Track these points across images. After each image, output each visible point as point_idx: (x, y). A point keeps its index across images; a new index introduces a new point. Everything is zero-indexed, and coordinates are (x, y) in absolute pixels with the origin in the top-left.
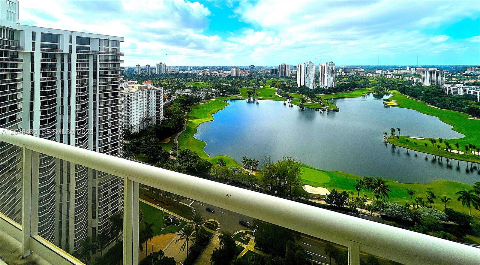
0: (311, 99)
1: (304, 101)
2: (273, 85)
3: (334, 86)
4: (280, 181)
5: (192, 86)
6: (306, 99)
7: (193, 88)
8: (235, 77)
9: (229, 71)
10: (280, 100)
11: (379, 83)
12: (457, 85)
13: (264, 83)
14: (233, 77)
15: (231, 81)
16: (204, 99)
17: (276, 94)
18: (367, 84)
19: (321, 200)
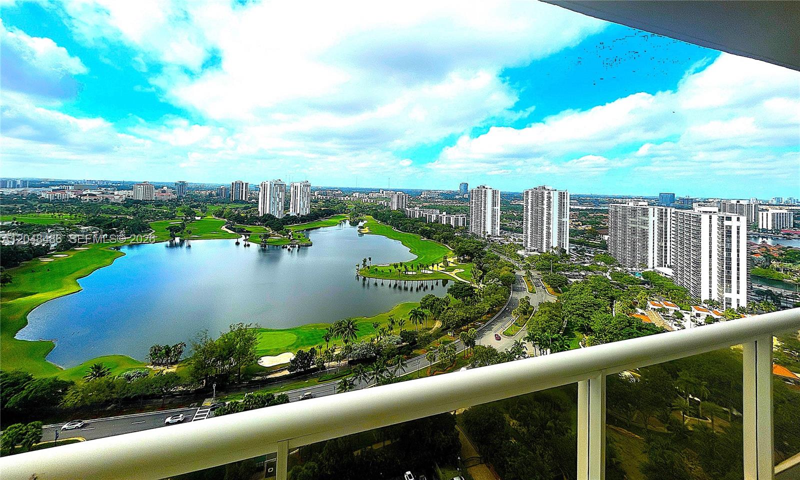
0: (277, 232)
1: (267, 236)
2: (219, 214)
3: (307, 213)
5: (17, 223)
6: (271, 233)
7: (20, 227)
8: (144, 203)
9: (128, 190)
10: (230, 237)
11: (355, 208)
13: (204, 211)
14: (138, 202)
15: (132, 209)
16: (53, 250)
17: (224, 228)
18: (344, 210)
19: (283, 370)
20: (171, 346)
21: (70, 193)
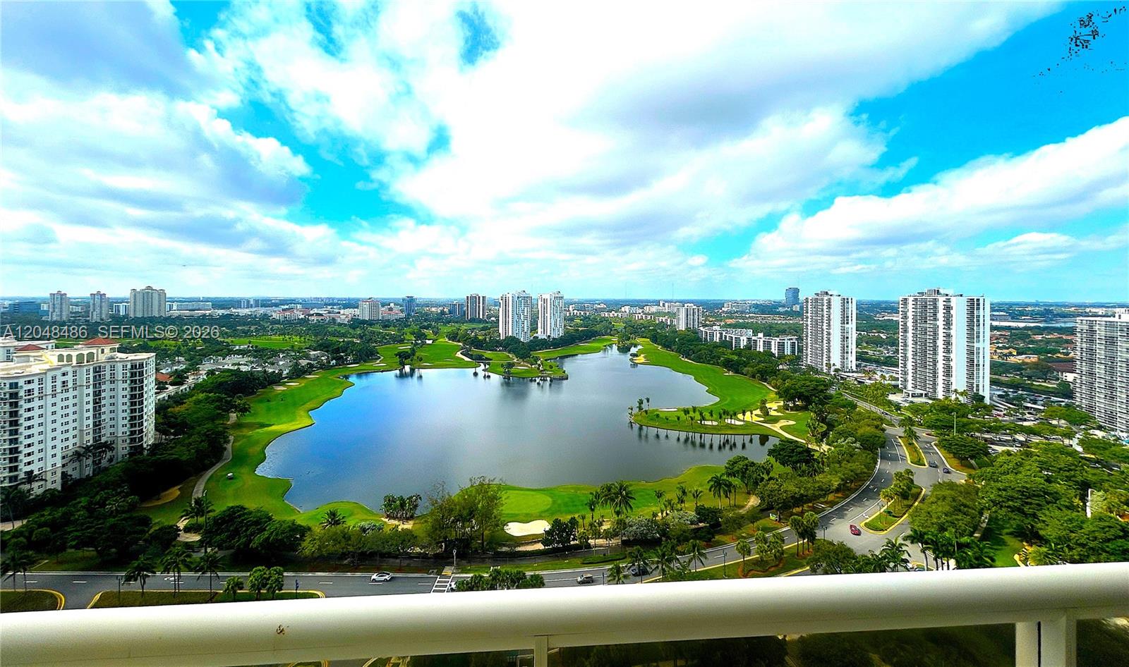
0: (523, 360)
1: (511, 365)
2: (453, 337)
3: (561, 335)
4: (463, 527)
5: (252, 347)
6: (515, 361)
7: (256, 351)
8: (371, 323)
9: (353, 308)
10: (466, 366)
11: (625, 328)
12: (714, 328)
13: (435, 333)
14: (364, 322)
15: (359, 332)
16: (286, 378)
17: (459, 355)
18: (609, 330)
19: (535, 542)
20: (405, 497)
21: (298, 313)
